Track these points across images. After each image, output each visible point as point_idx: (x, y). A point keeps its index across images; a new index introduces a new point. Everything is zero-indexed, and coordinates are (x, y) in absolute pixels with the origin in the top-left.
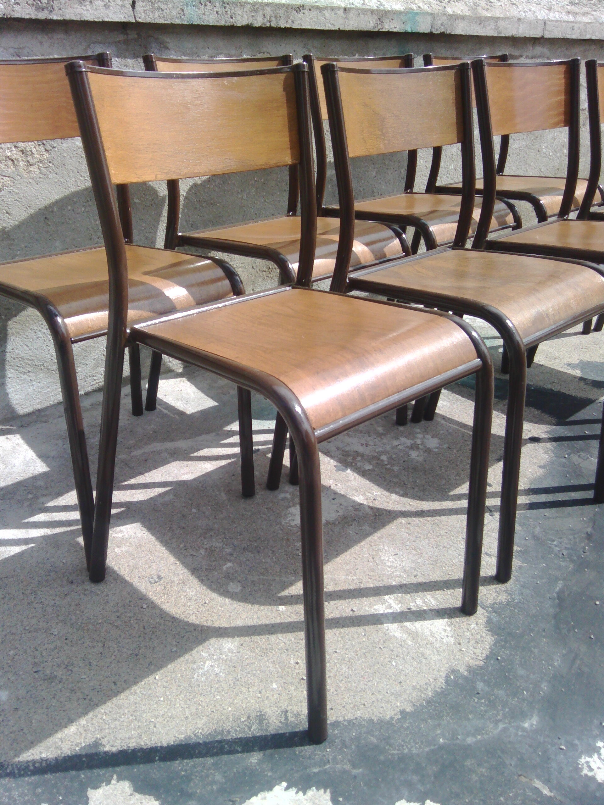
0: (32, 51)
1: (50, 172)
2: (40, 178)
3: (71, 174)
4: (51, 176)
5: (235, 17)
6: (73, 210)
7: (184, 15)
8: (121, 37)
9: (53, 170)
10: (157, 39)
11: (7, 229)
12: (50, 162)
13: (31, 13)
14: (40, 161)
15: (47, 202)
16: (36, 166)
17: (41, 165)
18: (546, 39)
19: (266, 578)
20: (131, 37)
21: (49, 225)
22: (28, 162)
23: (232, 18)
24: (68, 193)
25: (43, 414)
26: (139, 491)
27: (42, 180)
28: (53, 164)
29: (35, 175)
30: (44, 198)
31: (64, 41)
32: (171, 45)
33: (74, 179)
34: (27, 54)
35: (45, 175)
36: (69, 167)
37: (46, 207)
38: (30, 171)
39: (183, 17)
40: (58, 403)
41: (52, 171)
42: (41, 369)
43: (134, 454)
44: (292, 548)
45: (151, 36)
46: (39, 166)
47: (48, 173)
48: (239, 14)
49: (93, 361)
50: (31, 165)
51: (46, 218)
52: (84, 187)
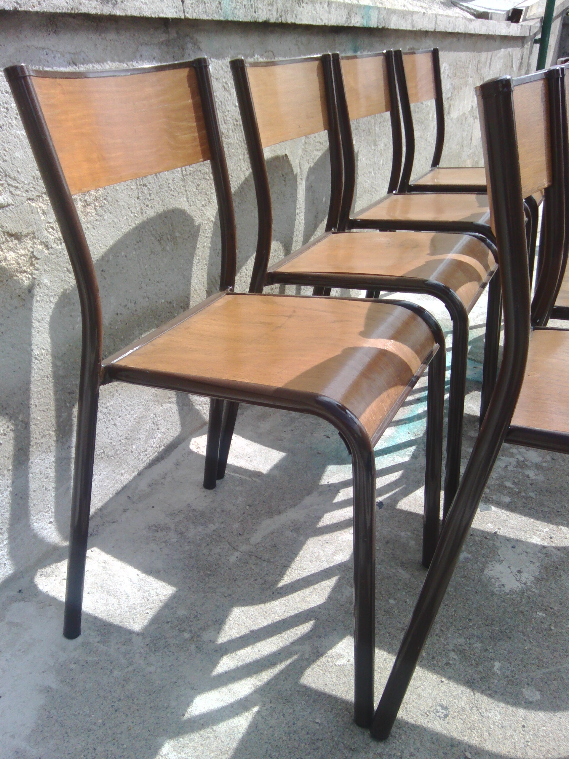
0: (88, 56)
1: (105, 211)
2: (96, 220)
3: (123, 212)
4: (106, 218)
5: (258, 12)
6: (126, 256)
7: (221, 9)
8: (163, 37)
9: (107, 208)
10: (192, 38)
11: (68, 291)
12: (105, 199)
13: (98, 7)
14: (96, 199)
15: (104, 250)
16: (93, 205)
17: (97, 204)
18: (438, 32)
19: (547, 670)
20: (171, 37)
21: (105, 279)
22: (86, 201)
23: (255, 12)
24: (121, 235)
25: (105, 512)
26: (307, 591)
27: (98, 223)
28: (107, 201)
29: (92, 218)
30: (101, 245)
31: (116, 43)
32: (202, 46)
33: (125, 218)
34: (82, 60)
35: (101, 216)
36: (122, 203)
37: (102, 257)
38: (88, 213)
39: (220, 11)
40: (116, 494)
41: (107, 211)
42: (102, 458)
43: (253, 541)
44: (535, 622)
45: (188, 36)
46: (95, 205)
47: (103, 213)
48: (260, 8)
49: (145, 433)
50: (88, 205)
51: (102, 271)
52: (134, 225)
